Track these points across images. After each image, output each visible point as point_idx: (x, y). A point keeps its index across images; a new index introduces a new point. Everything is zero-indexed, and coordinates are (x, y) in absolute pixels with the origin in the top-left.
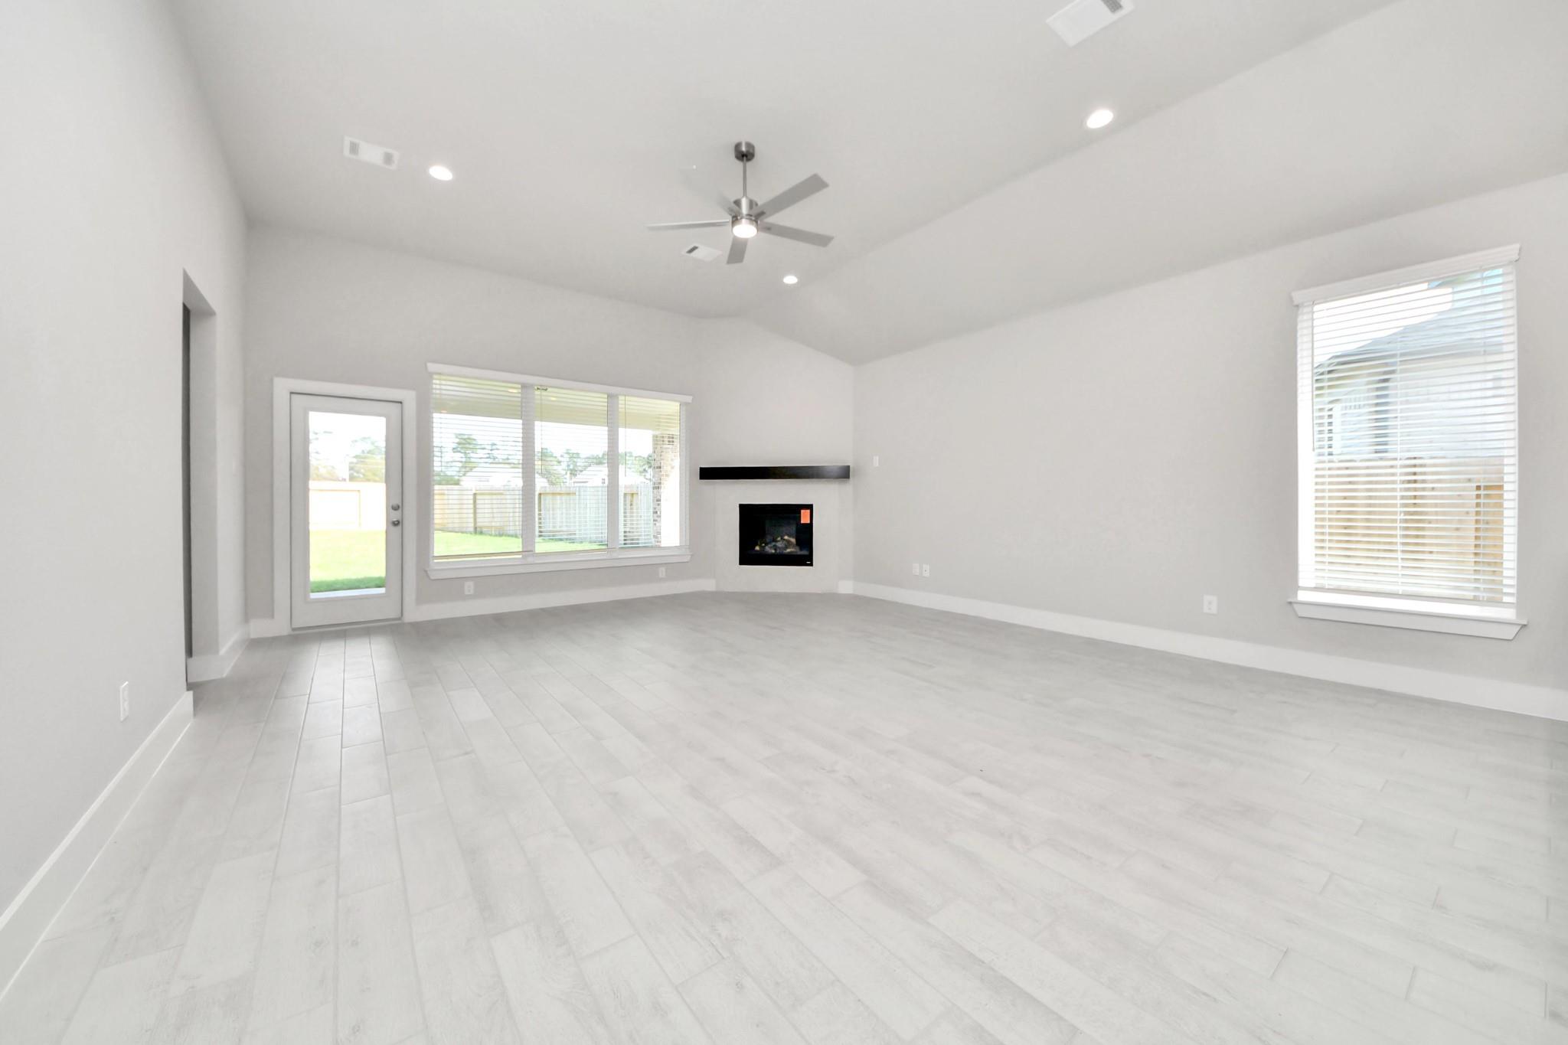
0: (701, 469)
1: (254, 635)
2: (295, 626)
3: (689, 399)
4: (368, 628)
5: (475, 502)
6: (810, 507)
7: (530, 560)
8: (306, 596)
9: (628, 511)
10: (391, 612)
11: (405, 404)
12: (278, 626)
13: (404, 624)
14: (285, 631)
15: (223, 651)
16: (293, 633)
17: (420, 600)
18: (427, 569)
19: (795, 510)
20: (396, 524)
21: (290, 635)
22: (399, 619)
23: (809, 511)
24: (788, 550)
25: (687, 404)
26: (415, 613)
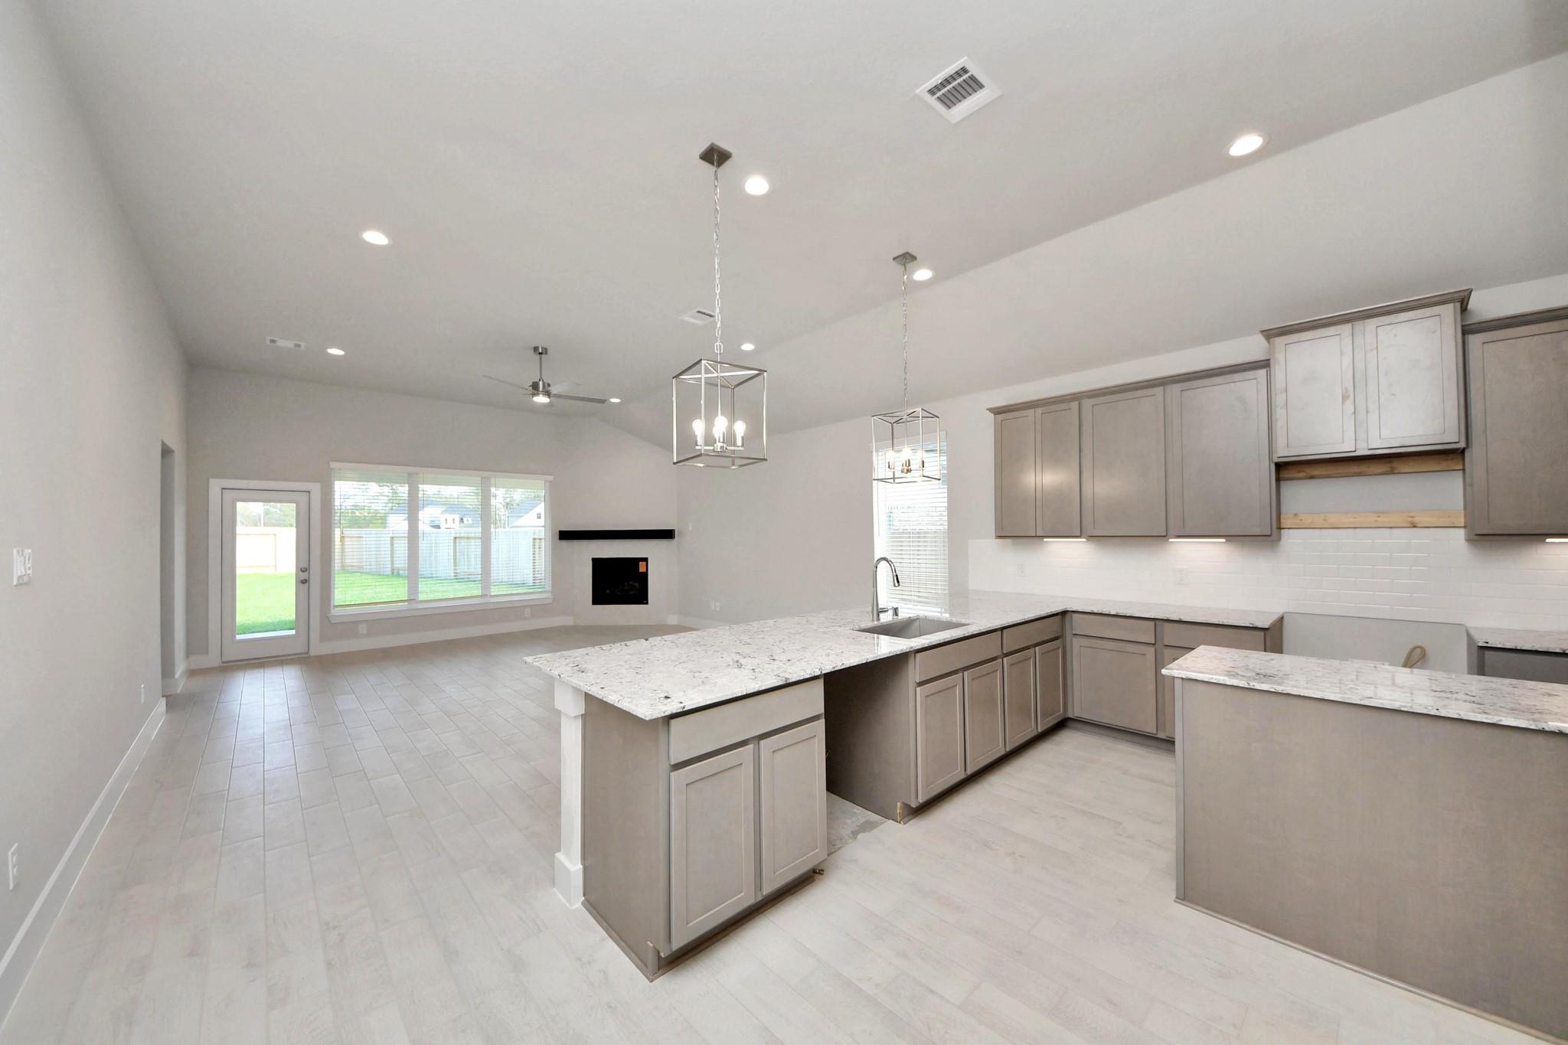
0: (560, 531)
1: (193, 667)
2: (225, 659)
3: (551, 478)
4: (281, 660)
5: (392, 544)
6: (646, 560)
7: (415, 606)
8: (234, 636)
9: (537, 553)
10: (300, 648)
11: (312, 493)
12: (213, 659)
13: (310, 657)
14: (217, 663)
15: (177, 676)
16: (222, 665)
17: (324, 638)
18: (328, 615)
19: (635, 561)
20: (304, 582)
21: (220, 667)
22: (307, 653)
23: (645, 563)
24: (632, 592)
25: (550, 482)
26: (318, 649)
